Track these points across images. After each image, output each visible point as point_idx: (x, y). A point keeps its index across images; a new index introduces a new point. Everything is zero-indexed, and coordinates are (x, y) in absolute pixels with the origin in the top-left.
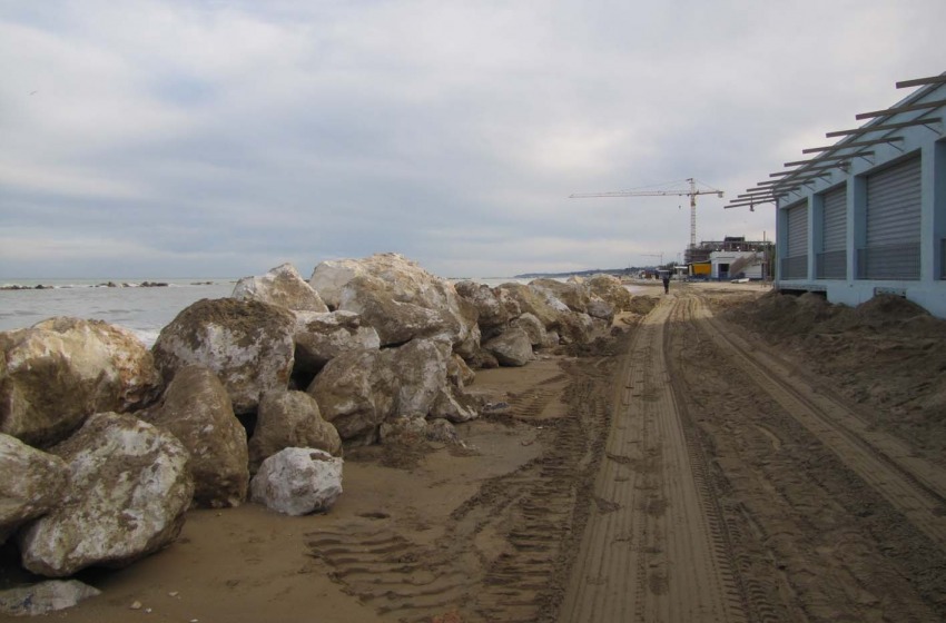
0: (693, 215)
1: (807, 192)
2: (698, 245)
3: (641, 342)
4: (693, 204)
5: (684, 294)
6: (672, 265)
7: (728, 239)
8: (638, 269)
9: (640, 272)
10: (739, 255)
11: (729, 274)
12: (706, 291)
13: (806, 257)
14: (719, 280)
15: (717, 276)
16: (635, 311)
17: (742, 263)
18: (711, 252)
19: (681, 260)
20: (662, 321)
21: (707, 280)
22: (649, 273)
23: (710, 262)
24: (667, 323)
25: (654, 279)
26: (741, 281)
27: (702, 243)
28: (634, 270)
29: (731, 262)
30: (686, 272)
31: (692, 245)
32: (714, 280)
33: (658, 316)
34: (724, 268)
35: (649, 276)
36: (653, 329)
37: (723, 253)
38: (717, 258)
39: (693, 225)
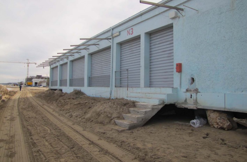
0: (28, 69)
1: (58, 64)
2: (29, 77)
3: (11, 104)
4: (28, 66)
5: (25, 90)
6: (21, 82)
7: (37, 76)
8: (11, 83)
9: (12, 84)
10: (40, 80)
11: (37, 85)
12: (31, 89)
13: (57, 80)
14: (35, 86)
15: (34, 86)
16: (10, 95)
17: (41, 82)
18: (33, 79)
20: (18, 98)
21: (31, 86)
22: (15, 84)
23: (32, 82)
24: (19, 98)
25: (16, 86)
26: (40, 87)
27: (30, 76)
28: (10, 83)
29: (38, 82)
30: (25, 84)
31: (27, 77)
32: (33, 86)
33: (17, 96)
34: (36, 83)
35: (15, 85)
36: (15, 100)
37: (36, 79)
38: (34, 81)
39: (28, 72)
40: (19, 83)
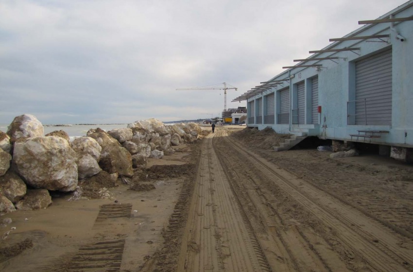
0: (225, 98)
2: (227, 110)
4: (225, 93)
5: (220, 129)
6: (216, 118)
7: (239, 108)
8: (203, 120)
9: (204, 121)
10: (243, 114)
11: (239, 122)
12: (229, 128)
14: (235, 124)
15: (234, 123)
16: (203, 135)
17: (244, 118)
18: (232, 113)
19: (221, 116)
21: (230, 124)
22: (207, 121)
23: (231, 117)
24: (214, 138)
25: (209, 124)
26: (243, 125)
27: (229, 109)
28: (201, 120)
29: (240, 117)
30: (222, 121)
31: (225, 110)
32: (233, 124)
33: (211, 136)
34: (237, 119)
35: (207, 123)
36: (209, 139)
37: (237, 114)
38: (234, 116)
39: (225, 102)
40: (213, 119)
